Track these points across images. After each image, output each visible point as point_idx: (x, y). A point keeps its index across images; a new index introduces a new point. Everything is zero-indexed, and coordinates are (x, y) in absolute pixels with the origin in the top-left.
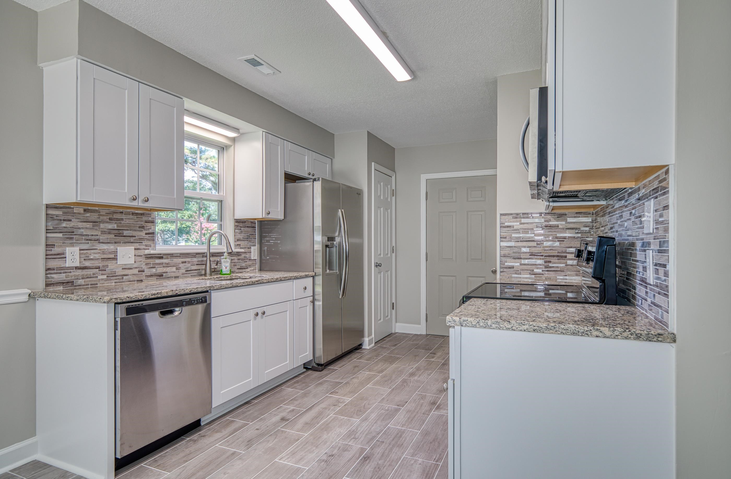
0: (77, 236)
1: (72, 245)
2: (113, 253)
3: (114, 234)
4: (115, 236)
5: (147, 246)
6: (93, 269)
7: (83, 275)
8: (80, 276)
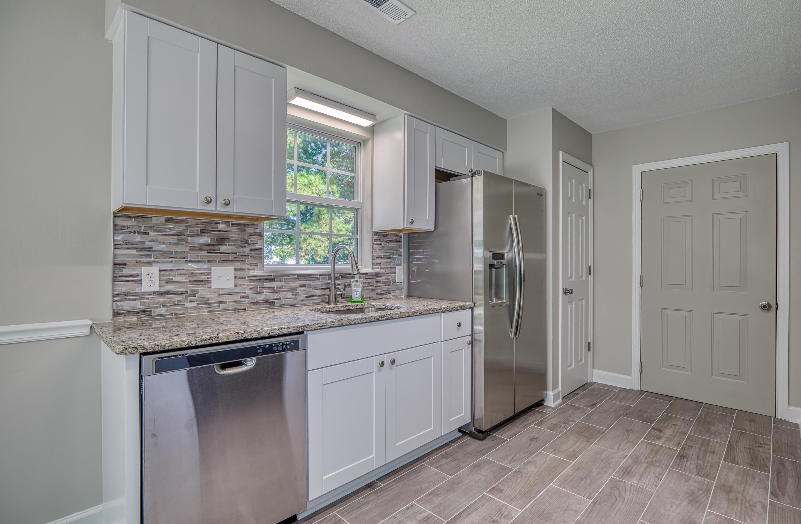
0: (157, 253)
1: (150, 264)
2: (206, 274)
3: (207, 250)
4: (208, 253)
5: (252, 266)
6: (178, 294)
7: (164, 302)
8: (160, 303)
